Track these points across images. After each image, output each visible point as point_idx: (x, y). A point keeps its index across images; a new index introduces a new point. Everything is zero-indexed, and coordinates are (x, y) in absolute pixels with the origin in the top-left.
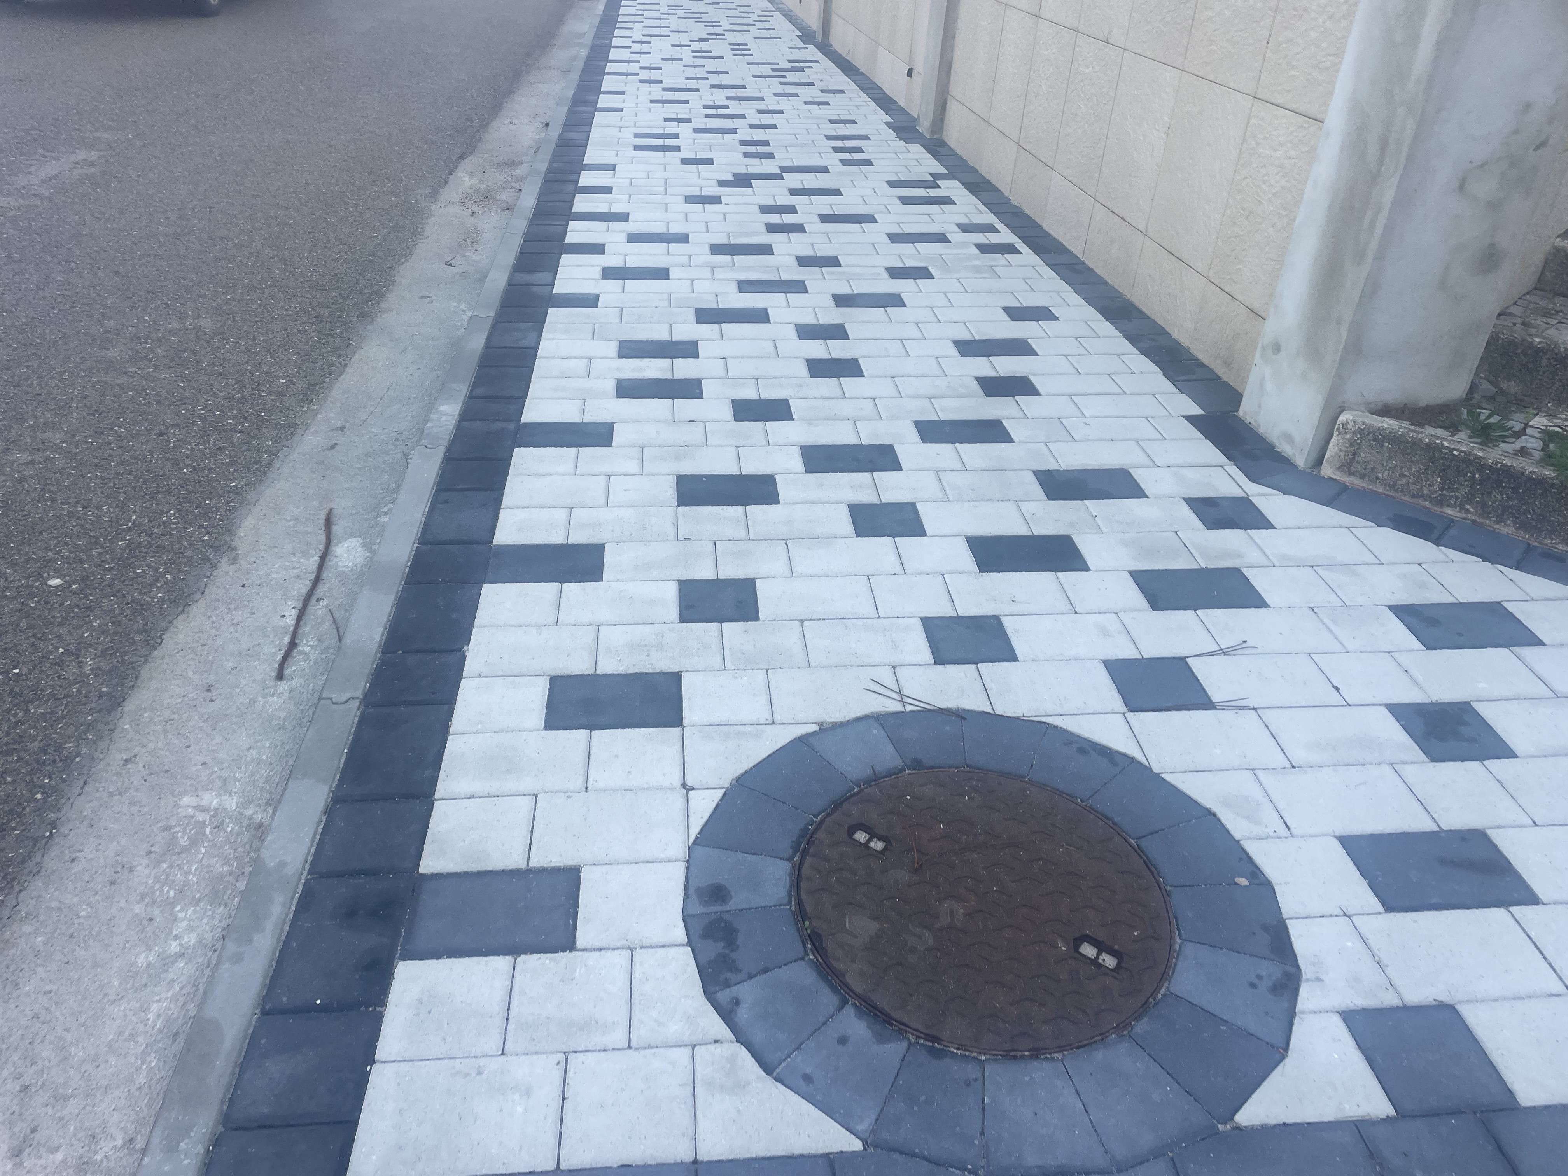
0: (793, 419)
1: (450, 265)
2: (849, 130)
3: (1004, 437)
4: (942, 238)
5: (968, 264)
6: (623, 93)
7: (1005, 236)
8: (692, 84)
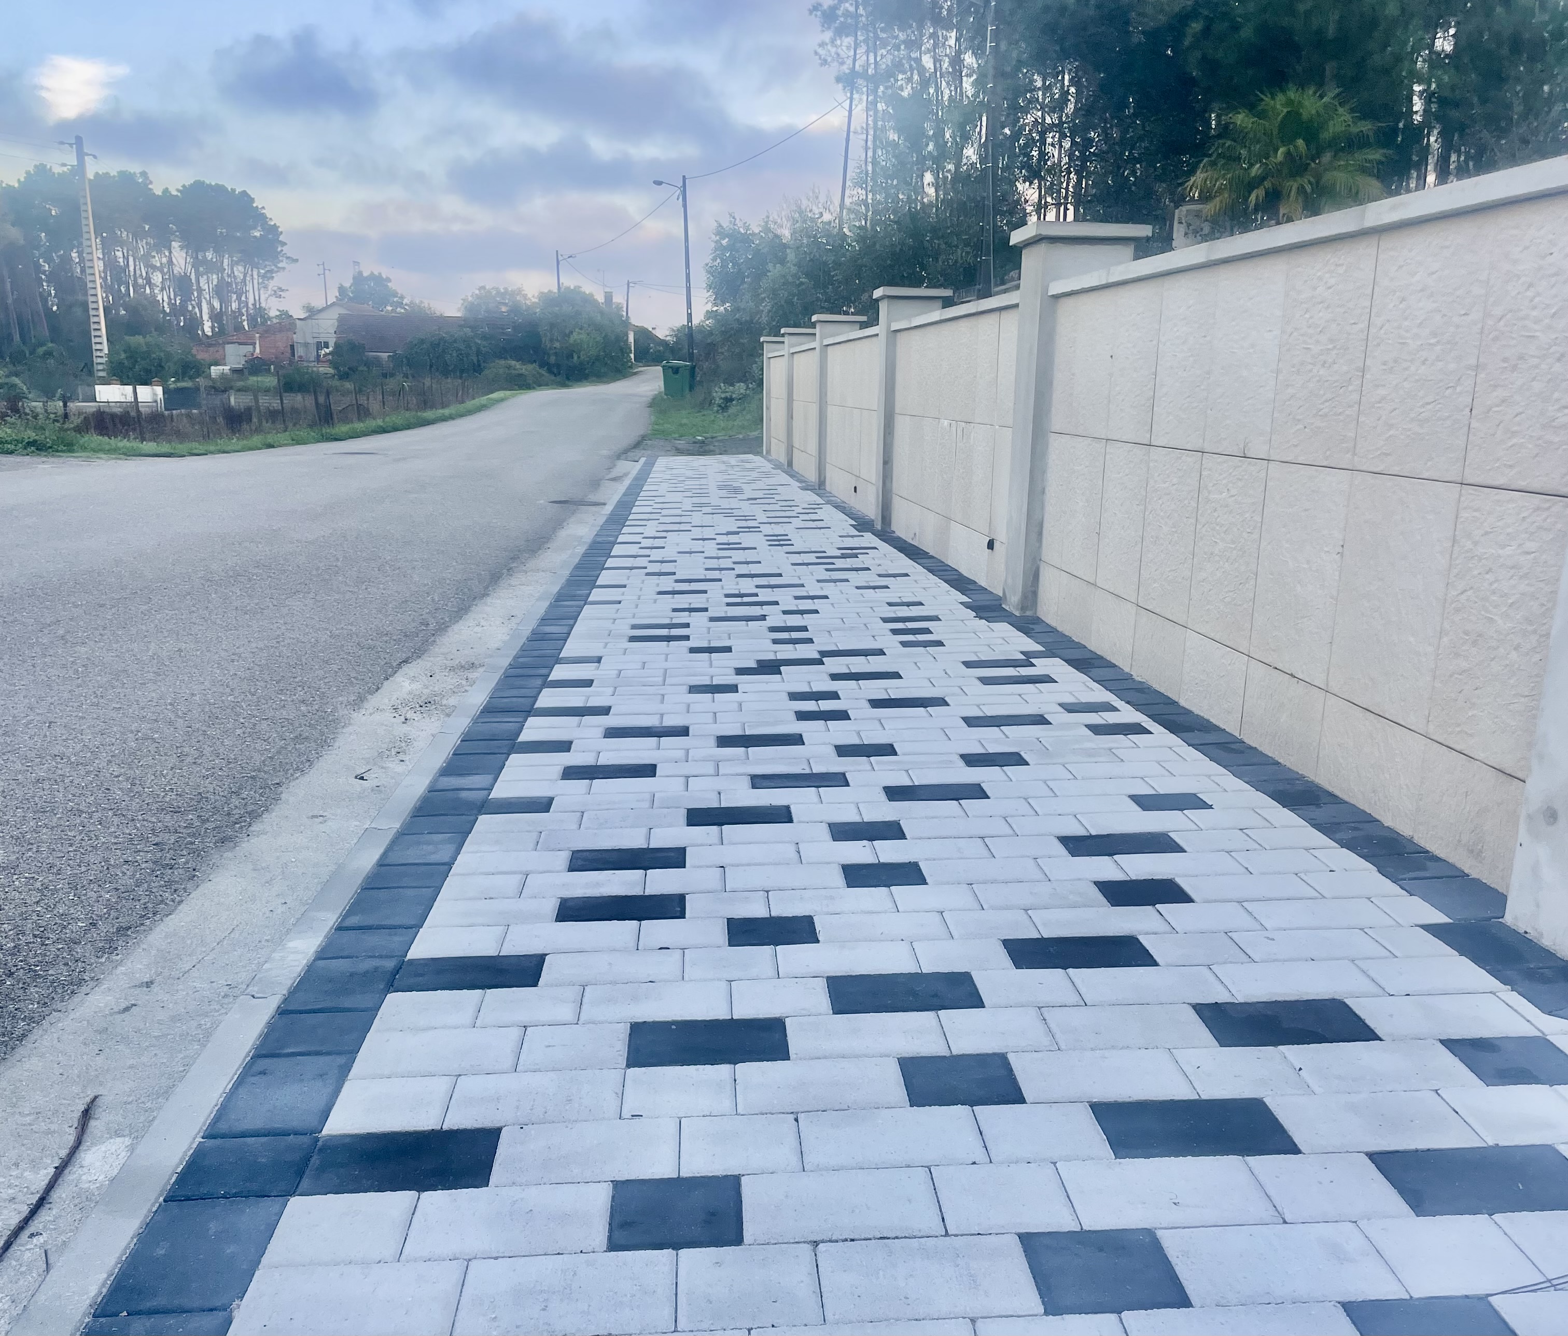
0: (818, 941)
1: (362, 778)
2: (914, 611)
3: (1143, 958)
4: (1040, 720)
5: (1077, 746)
6: (625, 586)
7: (1128, 714)
8: (715, 574)
